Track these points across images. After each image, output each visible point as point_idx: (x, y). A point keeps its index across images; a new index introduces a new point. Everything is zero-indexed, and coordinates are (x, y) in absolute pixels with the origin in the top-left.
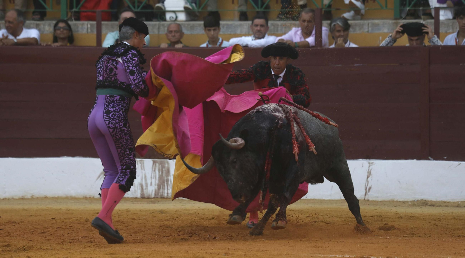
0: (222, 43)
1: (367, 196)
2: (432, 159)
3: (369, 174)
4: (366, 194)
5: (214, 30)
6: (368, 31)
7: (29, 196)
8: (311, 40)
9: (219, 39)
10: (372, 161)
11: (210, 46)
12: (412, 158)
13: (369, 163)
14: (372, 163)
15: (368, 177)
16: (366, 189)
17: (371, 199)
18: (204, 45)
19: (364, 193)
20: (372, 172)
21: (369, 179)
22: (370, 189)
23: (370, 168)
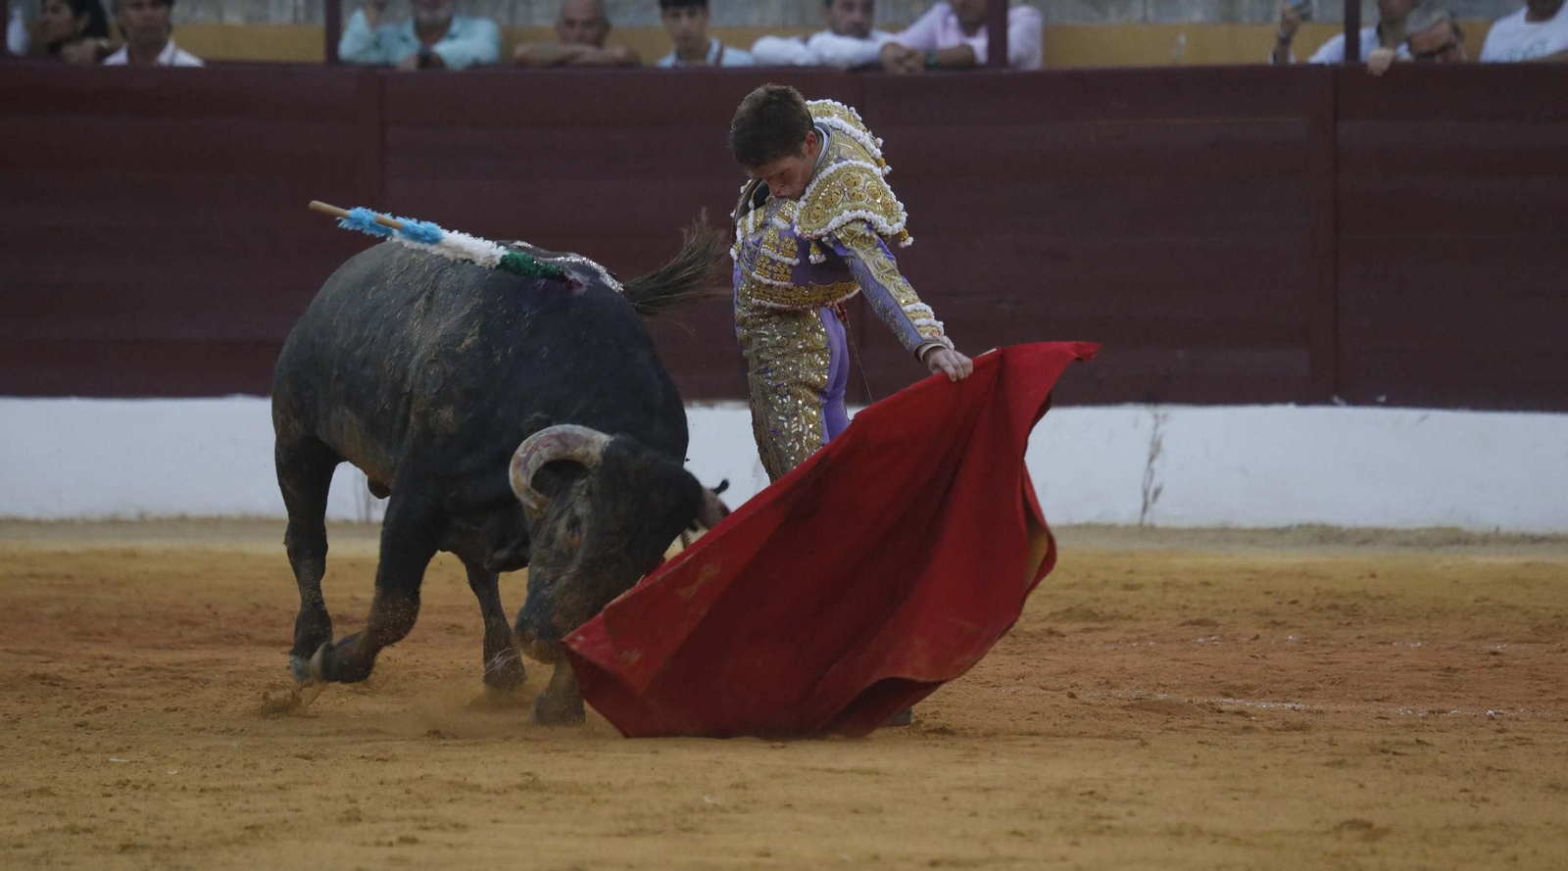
0: (720, 55)
1: (1148, 515)
2: (1344, 403)
3: (1156, 449)
4: (1145, 508)
5: (691, 15)
6: (1145, 19)
7: (131, 514)
8: (979, 44)
9: (709, 46)
10: (1163, 410)
11: (682, 64)
12: (1283, 400)
13: (1156, 417)
14: (1165, 416)
15: (1152, 458)
16: (1145, 494)
17: (1159, 523)
18: (668, 61)
19: (1139, 506)
20: (1165, 443)
21: (1156, 464)
22: (1157, 493)
23: (1160, 431)
